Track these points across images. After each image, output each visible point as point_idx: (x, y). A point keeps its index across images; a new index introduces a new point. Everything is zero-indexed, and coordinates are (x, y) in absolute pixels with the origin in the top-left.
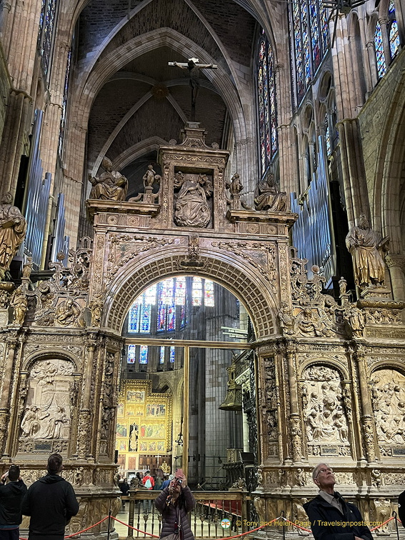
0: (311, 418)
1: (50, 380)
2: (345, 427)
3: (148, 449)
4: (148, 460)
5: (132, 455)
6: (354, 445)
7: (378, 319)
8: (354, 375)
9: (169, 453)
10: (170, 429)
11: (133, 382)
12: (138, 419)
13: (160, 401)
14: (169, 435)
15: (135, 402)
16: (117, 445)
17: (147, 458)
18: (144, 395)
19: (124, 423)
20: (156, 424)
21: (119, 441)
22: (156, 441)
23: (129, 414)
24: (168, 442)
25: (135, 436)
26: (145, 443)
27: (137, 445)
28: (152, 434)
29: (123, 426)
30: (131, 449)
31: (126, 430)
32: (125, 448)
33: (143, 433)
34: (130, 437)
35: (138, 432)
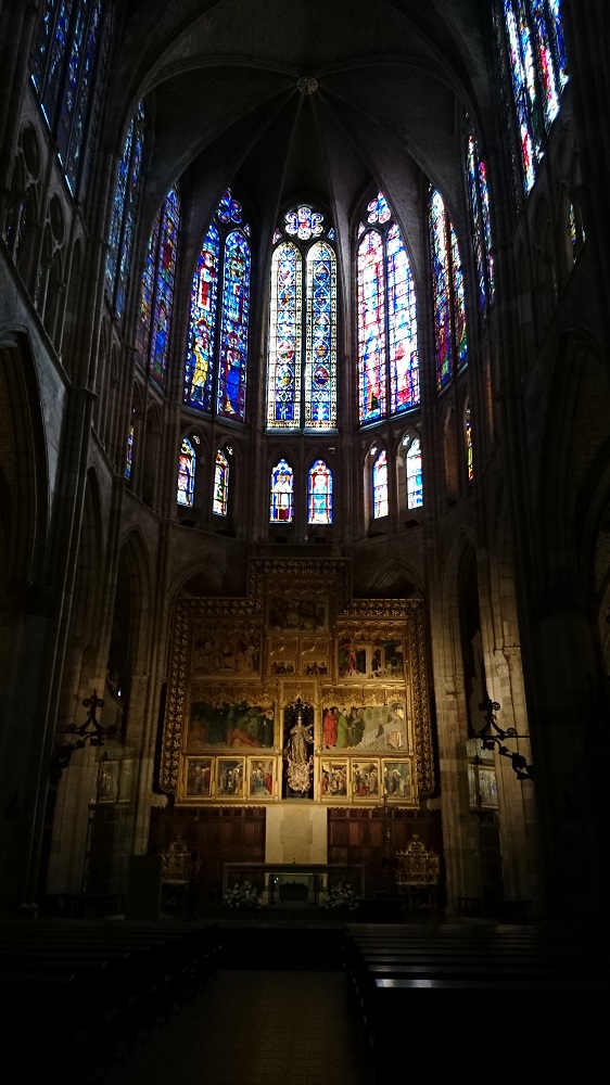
3: (351, 788)
9: (429, 804)
10: (424, 720)
11: (288, 567)
12: (311, 685)
13: (384, 628)
14: (423, 741)
15: (297, 630)
16: (241, 775)
17: (349, 821)
18: (327, 608)
19: (262, 700)
20: (375, 704)
21: (247, 762)
22: (379, 763)
23: (279, 670)
24: (423, 765)
25: (302, 745)
26: (340, 768)
27: (311, 776)
28: (361, 736)
29: (260, 709)
30: (292, 790)
31: (271, 723)
32: (268, 785)
33: (331, 737)
34: (284, 748)
35: (312, 729)
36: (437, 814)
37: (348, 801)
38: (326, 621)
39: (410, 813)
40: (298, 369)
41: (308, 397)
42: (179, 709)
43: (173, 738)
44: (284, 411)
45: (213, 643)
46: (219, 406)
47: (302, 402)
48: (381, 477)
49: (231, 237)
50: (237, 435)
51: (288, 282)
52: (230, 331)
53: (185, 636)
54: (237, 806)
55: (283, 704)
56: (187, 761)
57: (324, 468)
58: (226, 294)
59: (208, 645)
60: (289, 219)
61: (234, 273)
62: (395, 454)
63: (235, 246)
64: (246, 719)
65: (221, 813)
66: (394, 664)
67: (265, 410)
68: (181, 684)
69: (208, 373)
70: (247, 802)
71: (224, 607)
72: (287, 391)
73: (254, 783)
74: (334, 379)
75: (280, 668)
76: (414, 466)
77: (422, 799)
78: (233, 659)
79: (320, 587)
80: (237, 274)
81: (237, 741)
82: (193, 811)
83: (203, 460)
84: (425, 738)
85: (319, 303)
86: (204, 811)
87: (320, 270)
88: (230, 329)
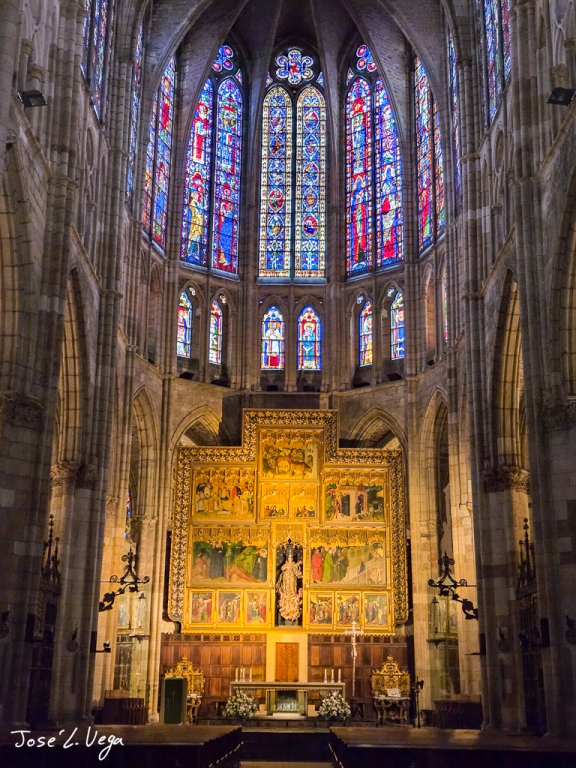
3: (336, 617)
4: (338, 651)
5: (287, 636)
9: (403, 631)
10: (401, 558)
11: (279, 418)
12: (301, 527)
13: (367, 475)
14: (399, 577)
15: (287, 476)
16: (238, 606)
17: (334, 645)
18: (315, 455)
19: (256, 540)
20: (357, 544)
21: (243, 594)
22: (360, 595)
23: (271, 513)
24: (399, 597)
25: (292, 579)
26: (326, 600)
27: (301, 606)
28: (345, 572)
29: (255, 548)
30: (283, 619)
31: (265, 560)
32: (263, 614)
33: (319, 571)
34: (277, 581)
35: (302, 566)
36: (410, 640)
37: (334, 629)
38: (315, 467)
39: (387, 639)
40: (288, 219)
41: (298, 247)
42: (184, 548)
43: (179, 573)
44: (274, 261)
45: (212, 488)
46: (214, 259)
47: (293, 252)
48: (367, 325)
49: (224, 85)
50: (231, 286)
51: (278, 129)
52: (223, 182)
53: (187, 482)
54: (236, 632)
55: (275, 543)
56: (191, 594)
57: (312, 315)
58: (219, 145)
59: (207, 491)
60: (280, 62)
61: (226, 123)
63: (227, 95)
64: (242, 557)
65: (222, 639)
66: (376, 507)
67: (257, 260)
68: (184, 525)
69: (203, 227)
70: (245, 629)
71: (221, 455)
72: (277, 240)
73: (251, 613)
74: (323, 229)
75: (272, 511)
76: (398, 318)
77: (398, 626)
78: (229, 502)
79: (309, 436)
80: (229, 124)
81: (234, 576)
82: (198, 637)
83: (199, 312)
84: (402, 574)
85: (308, 151)
86: (207, 638)
87: (310, 117)
88: (223, 180)
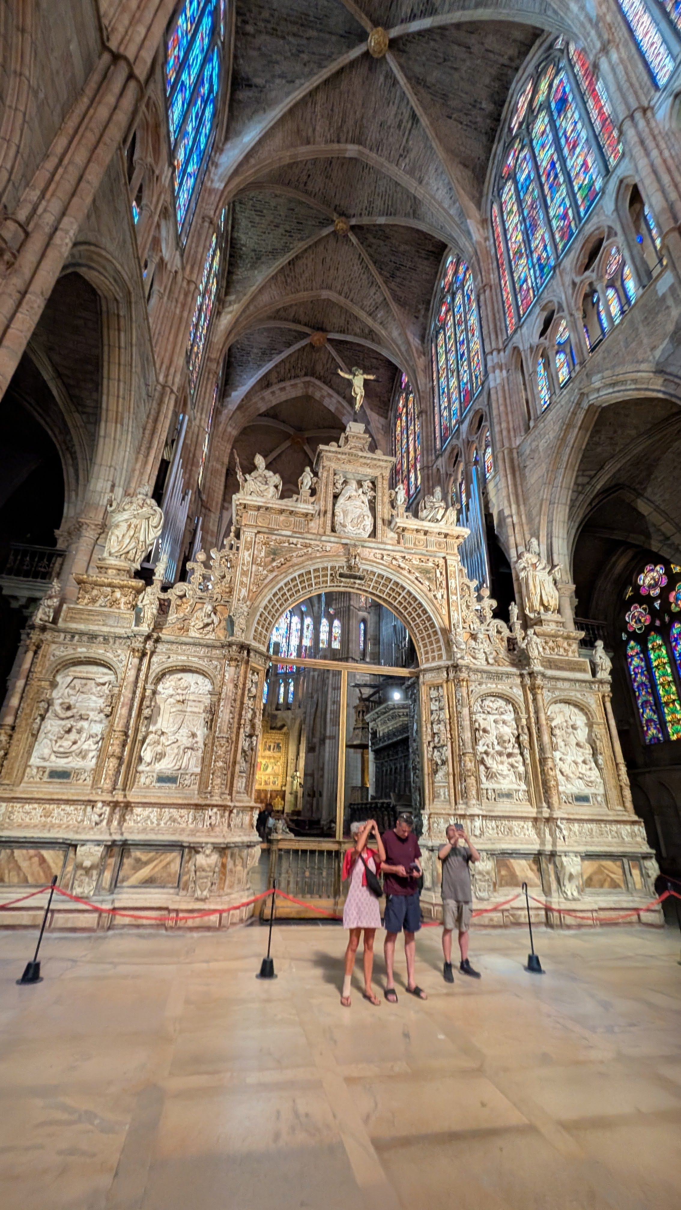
0: (485, 756)
1: (180, 698)
2: (521, 769)
3: (264, 784)
6: (532, 790)
7: (553, 649)
8: (532, 709)
9: (283, 789)
10: (285, 766)
13: (277, 739)
14: (283, 772)
17: (263, 793)
22: (271, 777)
24: (283, 778)
36: (285, 791)
37: (263, 787)
39: (278, 791)
48: (282, 690)
62: (287, 685)
66: (279, 749)
76: (292, 689)
